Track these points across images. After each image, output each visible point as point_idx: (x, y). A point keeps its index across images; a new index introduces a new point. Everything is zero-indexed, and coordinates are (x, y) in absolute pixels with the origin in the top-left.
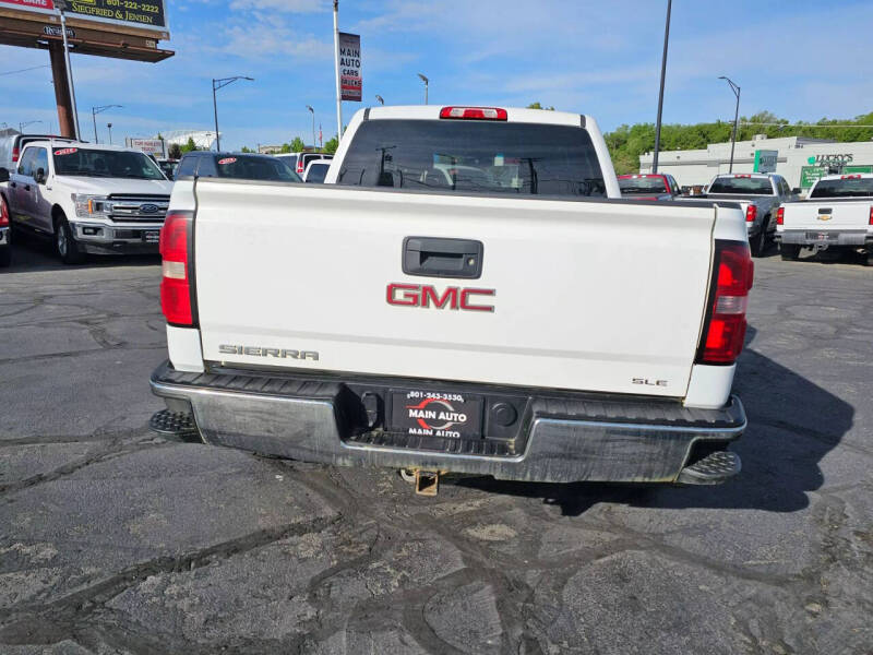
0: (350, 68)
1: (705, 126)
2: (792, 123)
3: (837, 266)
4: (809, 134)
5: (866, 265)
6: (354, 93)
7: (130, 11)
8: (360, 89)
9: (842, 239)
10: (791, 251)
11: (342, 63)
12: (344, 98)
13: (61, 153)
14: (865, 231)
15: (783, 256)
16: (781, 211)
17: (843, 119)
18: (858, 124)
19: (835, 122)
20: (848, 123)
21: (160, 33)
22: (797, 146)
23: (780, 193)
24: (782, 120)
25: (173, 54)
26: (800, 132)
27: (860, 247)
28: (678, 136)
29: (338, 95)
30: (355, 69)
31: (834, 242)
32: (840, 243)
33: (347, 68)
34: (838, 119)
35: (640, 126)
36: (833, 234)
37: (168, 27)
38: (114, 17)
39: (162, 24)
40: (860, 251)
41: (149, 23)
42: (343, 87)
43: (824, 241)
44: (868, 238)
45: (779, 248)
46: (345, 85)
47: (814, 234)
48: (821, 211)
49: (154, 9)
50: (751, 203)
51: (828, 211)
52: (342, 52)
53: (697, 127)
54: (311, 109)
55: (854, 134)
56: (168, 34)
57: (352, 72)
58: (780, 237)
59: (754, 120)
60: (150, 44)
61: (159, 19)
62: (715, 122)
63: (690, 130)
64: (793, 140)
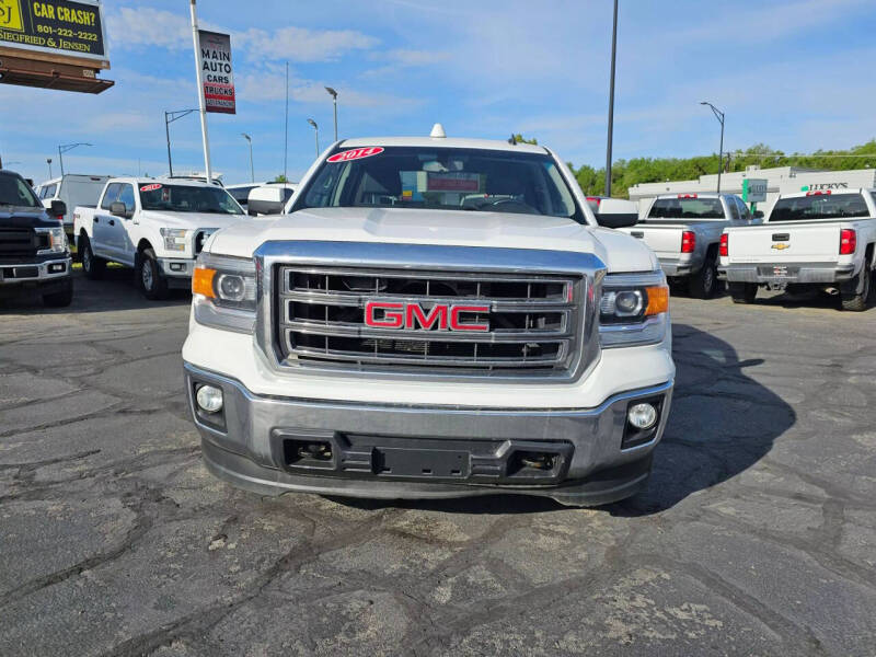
0: (217, 74)
1: (700, 159)
2: (788, 155)
3: (802, 310)
4: (804, 164)
5: (840, 308)
6: (226, 104)
7: (65, 39)
8: (232, 98)
9: (804, 276)
10: (745, 292)
11: (205, 67)
12: (209, 109)
13: (147, 189)
14: (834, 264)
15: (734, 297)
16: (725, 238)
17: (838, 150)
18: (854, 153)
19: (830, 153)
20: (845, 153)
21: (100, 62)
22: (791, 176)
23: (735, 216)
24: (778, 153)
25: (113, 84)
26: (796, 164)
27: (830, 285)
28: (674, 169)
29: (201, 105)
30: (224, 74)
31: (794, 278)
32: (803, 281)
33: (213, 74)
34: (834, 150)
35: (636, 160)
36: (793, 268)
37: (108, 56)
38: (46, 45)
39: (101, 52)
40: (829, 290)
41: (87, 51)
42: (207, 96)
43: (781, 276)
44: (839, 273)
45: (727, 287)
46: (209, 93)
47: (767, 269)
48: (776, 238)
49: (93, 37)
50: (686, 228)
51: (784, 237)
52: (205, 54)
53: (693, 160)
54: (248, 138)
55: (851, 163)
56: (108, 63)
57: (221, 79)
58: (724, 273)
59: (750, 152)
60: (88, 74)
61: (98, 48)
62: (711, 155)
63: (685, 163)
64: (787, 169)
